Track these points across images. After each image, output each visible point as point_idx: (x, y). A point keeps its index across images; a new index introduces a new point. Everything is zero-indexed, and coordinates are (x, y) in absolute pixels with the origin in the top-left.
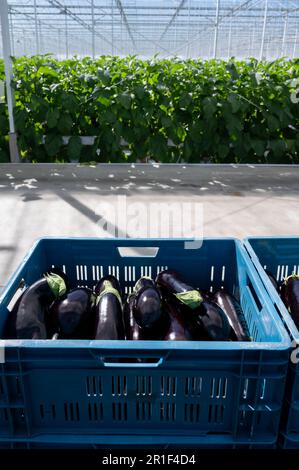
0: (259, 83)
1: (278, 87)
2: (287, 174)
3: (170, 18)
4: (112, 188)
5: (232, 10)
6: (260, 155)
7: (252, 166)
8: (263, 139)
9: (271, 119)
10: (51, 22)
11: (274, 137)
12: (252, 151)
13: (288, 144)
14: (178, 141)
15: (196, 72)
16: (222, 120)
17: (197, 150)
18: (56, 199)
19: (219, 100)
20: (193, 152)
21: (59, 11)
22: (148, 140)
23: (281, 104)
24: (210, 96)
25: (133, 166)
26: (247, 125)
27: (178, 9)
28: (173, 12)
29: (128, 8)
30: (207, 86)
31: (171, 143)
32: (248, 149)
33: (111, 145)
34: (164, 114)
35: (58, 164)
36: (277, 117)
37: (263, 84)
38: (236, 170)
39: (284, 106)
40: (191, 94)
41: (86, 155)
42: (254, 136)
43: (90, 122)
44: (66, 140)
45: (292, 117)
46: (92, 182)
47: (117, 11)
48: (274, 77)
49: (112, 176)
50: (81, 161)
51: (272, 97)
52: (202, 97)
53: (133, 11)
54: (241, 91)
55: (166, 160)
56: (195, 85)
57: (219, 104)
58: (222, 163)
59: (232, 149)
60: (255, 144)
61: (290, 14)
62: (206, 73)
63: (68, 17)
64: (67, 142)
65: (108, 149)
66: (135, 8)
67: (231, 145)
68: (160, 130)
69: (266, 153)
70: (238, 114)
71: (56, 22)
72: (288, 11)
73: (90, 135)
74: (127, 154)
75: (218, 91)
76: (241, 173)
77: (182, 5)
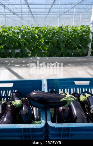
0: (69, 32)
1: (76, 33)
2: (79, 60)
3: (46, 15)
4: (23, 65)
5: (65, 12)
6: (71, 54)
7: (68, 58)
8: (71, 49)
9: (74, 43)
10: (11, 17)
11: (75, 48)
12: (68, 53)
13: (79, 51)
14: (45, 50)
15: (50, 29)
16: (58, 44)
17: (51, 53)
18: (5, 69)
19: (57, 38)
20: (50, 54)
21: (12, 13)
22: (36, 50)
23: (76, 38)
24: (54, 36)
25: (31, 58)
26: (66, 45)
27: (48, 12)
28: (47, 13)
29: (33, 12)
30: (54, 33)
31: (43, 51)
32: (67, 52)
33: (24, 52)
34: (40, 42)
35: (8, 58)
36: (76, 42)
37: (71, 32)
38: (63, 59)
39: (78, 39)
40: (49, 36)
41: (17, 56)
42: (69, 48)
43: (18, 45)
44: (10, 51)
45: (80, 42)
46: (17, 63)
47: (30, 13)
48: (74, 30)
49: (24, 62)
50: (15, 57)
51: (74, 36)
52: (52, 37)
53: (35, 13)
54: (64, 35)
55: (42, 56)
56: (50, 33)
57: (57, 39)
58: (59, 57)
59: (62, 52)
60: (69, 51)
61: (82, 13)
62: (53, 29)
63: (16, 15)
64: (11, 52)
65: (24, 53)
66: (36, 12)
67: (62, 51)
68: (40, 47)
69: (73, 54)
70: (63, 42)
71: (12, 17)
72: (81, 12)
73: (18, 49)
74: (30, 55)
75: (57, 35)
76: (64, 60)
77: (49, 11)
